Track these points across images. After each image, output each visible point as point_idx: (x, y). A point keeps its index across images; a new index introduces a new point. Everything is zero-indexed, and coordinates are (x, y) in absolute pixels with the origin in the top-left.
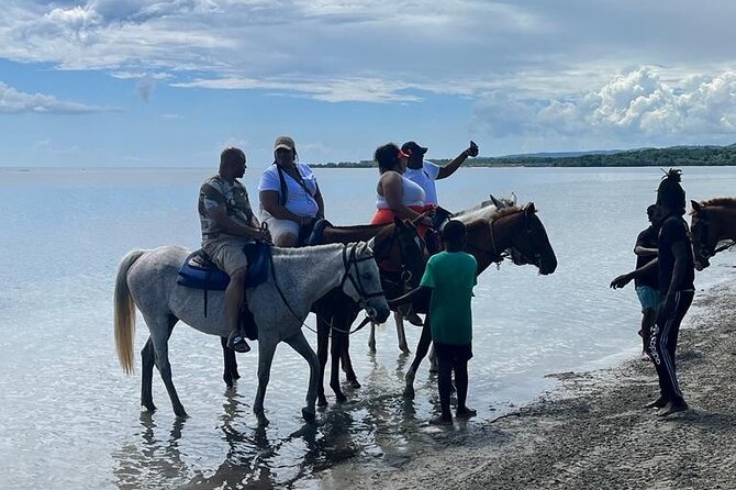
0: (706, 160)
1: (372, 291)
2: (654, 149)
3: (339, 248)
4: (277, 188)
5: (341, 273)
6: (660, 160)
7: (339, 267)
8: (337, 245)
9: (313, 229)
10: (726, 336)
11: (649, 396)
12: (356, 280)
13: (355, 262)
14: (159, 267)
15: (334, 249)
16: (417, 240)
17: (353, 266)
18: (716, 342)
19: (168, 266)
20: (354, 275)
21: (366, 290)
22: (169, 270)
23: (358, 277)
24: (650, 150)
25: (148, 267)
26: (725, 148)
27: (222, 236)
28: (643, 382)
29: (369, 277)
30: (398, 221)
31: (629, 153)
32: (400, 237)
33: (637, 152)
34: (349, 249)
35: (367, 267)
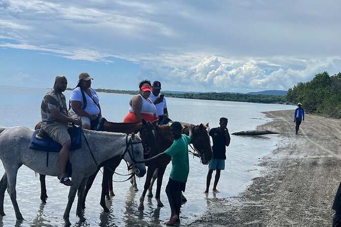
0: (237, 99)
1: (139, 160)
2: (215, 93)
3: (124, 136)
4: (80, 99)
5: (124, 149)
6: (218, 98)
7: (123, 146)
8: (123, 134)
9: (98, 122)
10: (281, 182)
11: (261, 212)
12: (131, 153)
13: (132, 144)
14: (17, 139)
15: (121, 136)
16: (153, 131)
17: (130, 146)
18: (278, 184)
19: (22, 138)
20: (131, 150)
21: (136, 159)
22: (23, 139)
23: (132, 151)
24: (214, 93)
25: (10, 137)
26: (245, 94)
27: (55, 123)
28: (254, 204)
29: (138, 153)
30: (144, 121)
31: (205, 94)
32: (145, 130)
33: (209, 94)
34: (129, 137)
35: (137, 147)
